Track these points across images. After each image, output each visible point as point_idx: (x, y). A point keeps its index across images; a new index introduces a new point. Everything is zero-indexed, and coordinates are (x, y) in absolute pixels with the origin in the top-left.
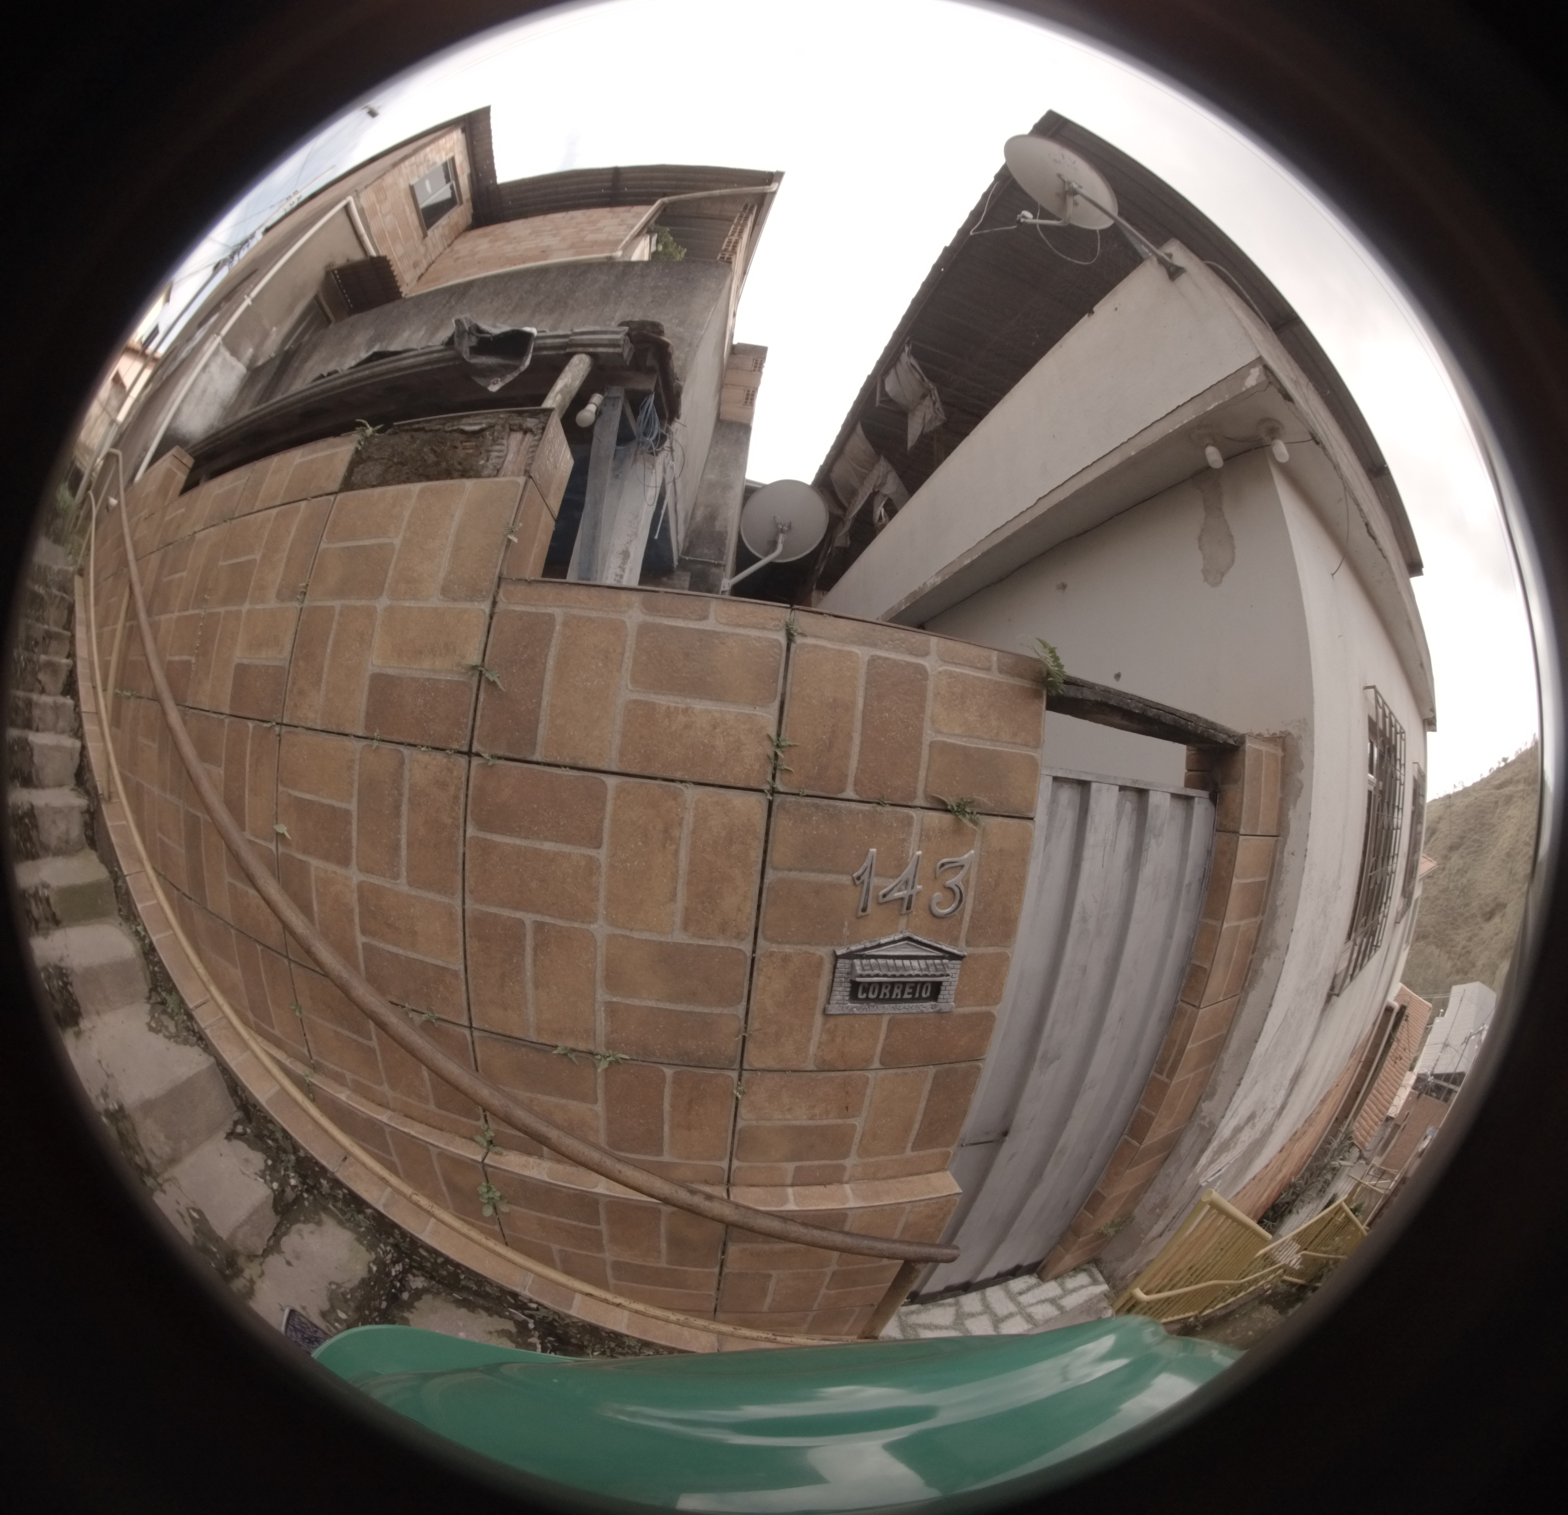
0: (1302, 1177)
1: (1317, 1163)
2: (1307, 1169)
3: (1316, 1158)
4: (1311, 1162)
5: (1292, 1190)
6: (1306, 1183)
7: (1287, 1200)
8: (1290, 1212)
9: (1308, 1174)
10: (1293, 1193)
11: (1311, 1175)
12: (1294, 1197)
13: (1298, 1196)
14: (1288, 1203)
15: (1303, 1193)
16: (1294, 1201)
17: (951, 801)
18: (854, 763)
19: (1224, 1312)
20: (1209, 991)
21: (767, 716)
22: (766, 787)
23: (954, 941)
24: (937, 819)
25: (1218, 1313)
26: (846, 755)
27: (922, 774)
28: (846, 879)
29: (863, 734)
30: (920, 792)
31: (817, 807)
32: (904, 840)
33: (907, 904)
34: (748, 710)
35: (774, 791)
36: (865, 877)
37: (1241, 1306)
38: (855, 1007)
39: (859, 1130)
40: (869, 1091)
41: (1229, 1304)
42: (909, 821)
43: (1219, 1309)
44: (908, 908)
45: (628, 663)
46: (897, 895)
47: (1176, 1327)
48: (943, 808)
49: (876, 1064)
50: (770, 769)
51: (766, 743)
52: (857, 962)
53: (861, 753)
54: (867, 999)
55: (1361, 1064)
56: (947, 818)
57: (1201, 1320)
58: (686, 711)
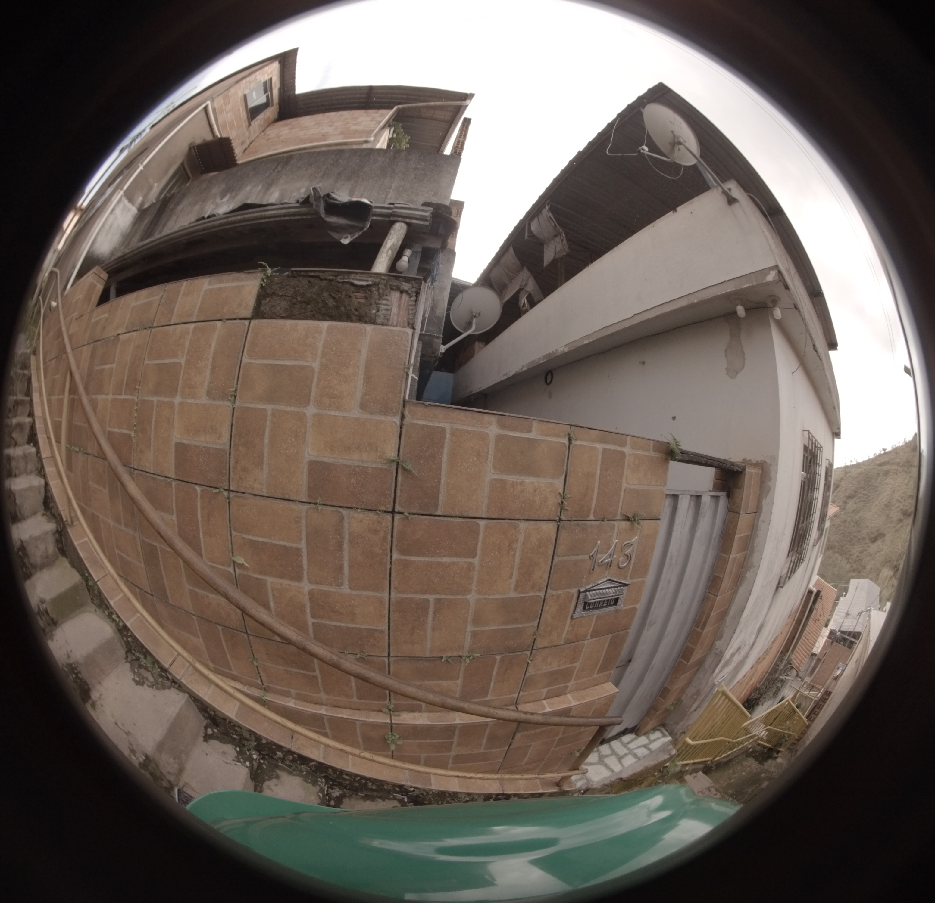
0: (763, 684)
1: (772, 677)
2: (766, 679)
3: (771, 674)
4: (768, 676)
5: (758, 691)
6: (766, 688)
7: (755, 697)
8: (758, 704)
9: (767, 683)
10: (759, 693)
11: (769, 683)
12: (759, 696)
13: (762, 695)
14: (756, 699)
15: (765, 693)
16: (760, 698)
17: (630, 515)
18: (594, 503)
19: (726, 760)
20: (722, 588)
21: (559, 483)
22: (557, 518)
23: (625, 579)
24: (625, 524)
25: (723, 760)
26: (592, 499)
27: (620, 504)
28: (586, 557)
29: (599, 488)
30: (619, 514)
31: (578, 525)
32: (611, 536)
33: (610, 564)
34: (551, 481)
35: (560, 520)
36: (595, 555)
37: (736, 757)
38: (584, 613)
39: (577, 668)
40: (584, 650)
41: (729, 755)
42: (613, 527)
43: (723, 757)
44: (610, 566)
45: (491, 457)
46: (607, 561)
47: (701, 766)
48: (627, 519)
49: (589, 637)
50: (559, 510)
51: (559, 497)
52: (588, 593)
53: (597, 497)
54: (589, 609)
55: (794, 622)
56: (628, 523)
57: (714, 763)
58: (522, 483)
